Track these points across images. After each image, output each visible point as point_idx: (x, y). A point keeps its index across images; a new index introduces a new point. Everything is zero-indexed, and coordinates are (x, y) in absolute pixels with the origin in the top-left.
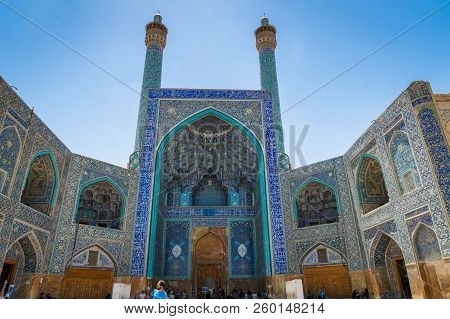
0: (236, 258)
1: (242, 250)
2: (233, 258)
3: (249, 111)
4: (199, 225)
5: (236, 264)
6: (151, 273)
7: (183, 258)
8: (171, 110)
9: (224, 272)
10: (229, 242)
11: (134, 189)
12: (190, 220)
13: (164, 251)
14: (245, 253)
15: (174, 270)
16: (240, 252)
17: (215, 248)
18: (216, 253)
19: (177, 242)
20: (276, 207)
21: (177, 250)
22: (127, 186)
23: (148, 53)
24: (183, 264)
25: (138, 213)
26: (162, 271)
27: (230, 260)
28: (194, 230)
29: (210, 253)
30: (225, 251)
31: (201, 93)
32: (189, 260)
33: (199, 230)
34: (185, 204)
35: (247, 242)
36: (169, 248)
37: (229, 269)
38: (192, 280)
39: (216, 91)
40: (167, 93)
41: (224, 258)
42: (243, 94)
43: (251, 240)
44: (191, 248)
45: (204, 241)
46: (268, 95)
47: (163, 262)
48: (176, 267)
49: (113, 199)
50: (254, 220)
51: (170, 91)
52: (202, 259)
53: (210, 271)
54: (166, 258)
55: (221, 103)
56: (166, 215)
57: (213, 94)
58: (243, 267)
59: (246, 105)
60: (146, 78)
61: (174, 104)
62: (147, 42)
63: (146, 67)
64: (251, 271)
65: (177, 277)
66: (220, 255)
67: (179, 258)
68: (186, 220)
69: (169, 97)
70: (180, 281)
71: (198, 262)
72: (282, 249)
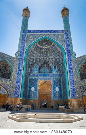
0: (55, 92)
1: (57, 89)
2: (54, 92)
3: (60, 37)
4: (41, 80)
5: (55, 94)
6: (22, 96)
7: (35, 92)
8: (31, 37)
9: (50, 97)
10: (52, 86)
11: (16, 64)
12: (38, 78)
13: (28, 89)
14: (58, 90)
15: (32, 96)
16: (56, 90)
17: (47, 88)
18: (47, 90)
19: (33, 86)
20: (71, 72)
21: (33, 89)
22: (14, 63)
23: (23, 18)
24: (35, 94)
25: (18, 74)
26: (28, 96)
27: (52, 93)
28: (39, 82)
29: (45, 90)
30: (51, 89)
31: (42, 31)
32: (38, 93)
33: (41, 81)
34: (36, 72)
35: (59, 86)
36: (30, 88)
37: (52, 96)
38: (38, 100)
39: (47, 31)
40: (29, 31)
41: (50, 92)
42: (57, 31)
43: (60, 86)
44: (38, 88)
45: (43, 85)
46: (67, 32)
47: (28, 93)
48: (33, 95)
49: (8, 68)
50: (61, 78)
51: (30, 31)
52: (42, 92)
53: (45, 97)
54: (29, 91)
55: (49, 35)
56: (29, 76)
57: (46, 31)
58: (57, 95)
59: (59, 35)
60: (22, 27)
61: (32, 35)
62: (23, 15)
63: (22, 23)
64: (61, 97)
65: (33, 99)
66: (49, 91)
67: (34, 92)
68: (36, 78)
69: (30, 33)
70: (34, 100)
71: (41, 93)
72: (74, 89)
